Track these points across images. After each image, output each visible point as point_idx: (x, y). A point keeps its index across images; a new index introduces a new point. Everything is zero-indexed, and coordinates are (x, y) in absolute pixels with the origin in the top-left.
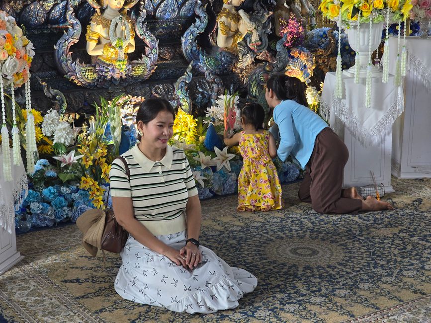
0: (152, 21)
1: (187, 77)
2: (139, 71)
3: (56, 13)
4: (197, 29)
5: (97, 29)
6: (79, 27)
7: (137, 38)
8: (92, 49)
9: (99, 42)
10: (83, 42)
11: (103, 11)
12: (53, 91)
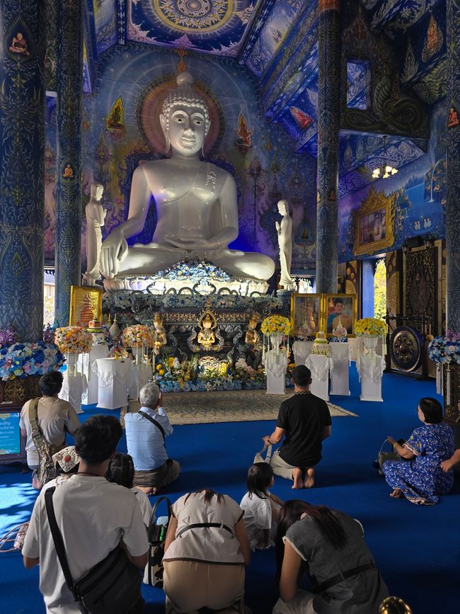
0: (223, 333)
1: (232, 352)
2: (215, 349)
3: (189, 329)
4: (239, 336)
5: (201, 335)
6: (196, 334)
7: (215, 338)
8: (199, 341)
9: (202, 339)
10: (197, 339)
11: (203, 329)
12: (183, 353)
